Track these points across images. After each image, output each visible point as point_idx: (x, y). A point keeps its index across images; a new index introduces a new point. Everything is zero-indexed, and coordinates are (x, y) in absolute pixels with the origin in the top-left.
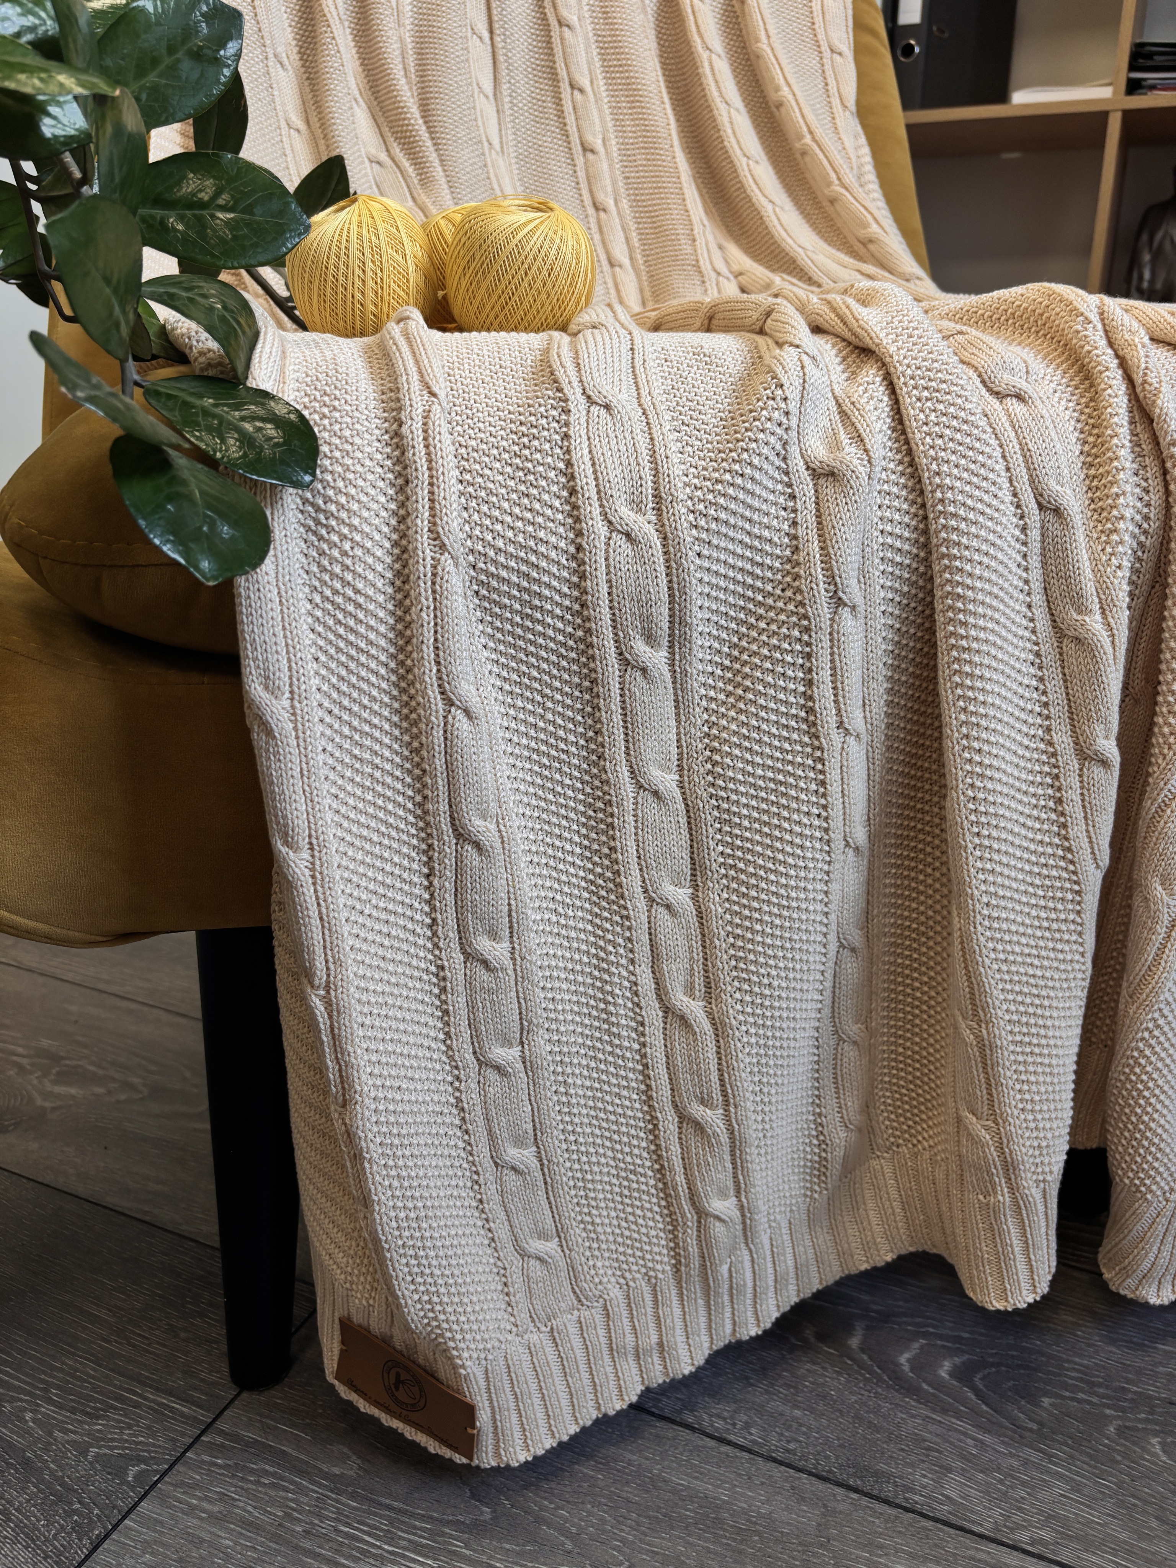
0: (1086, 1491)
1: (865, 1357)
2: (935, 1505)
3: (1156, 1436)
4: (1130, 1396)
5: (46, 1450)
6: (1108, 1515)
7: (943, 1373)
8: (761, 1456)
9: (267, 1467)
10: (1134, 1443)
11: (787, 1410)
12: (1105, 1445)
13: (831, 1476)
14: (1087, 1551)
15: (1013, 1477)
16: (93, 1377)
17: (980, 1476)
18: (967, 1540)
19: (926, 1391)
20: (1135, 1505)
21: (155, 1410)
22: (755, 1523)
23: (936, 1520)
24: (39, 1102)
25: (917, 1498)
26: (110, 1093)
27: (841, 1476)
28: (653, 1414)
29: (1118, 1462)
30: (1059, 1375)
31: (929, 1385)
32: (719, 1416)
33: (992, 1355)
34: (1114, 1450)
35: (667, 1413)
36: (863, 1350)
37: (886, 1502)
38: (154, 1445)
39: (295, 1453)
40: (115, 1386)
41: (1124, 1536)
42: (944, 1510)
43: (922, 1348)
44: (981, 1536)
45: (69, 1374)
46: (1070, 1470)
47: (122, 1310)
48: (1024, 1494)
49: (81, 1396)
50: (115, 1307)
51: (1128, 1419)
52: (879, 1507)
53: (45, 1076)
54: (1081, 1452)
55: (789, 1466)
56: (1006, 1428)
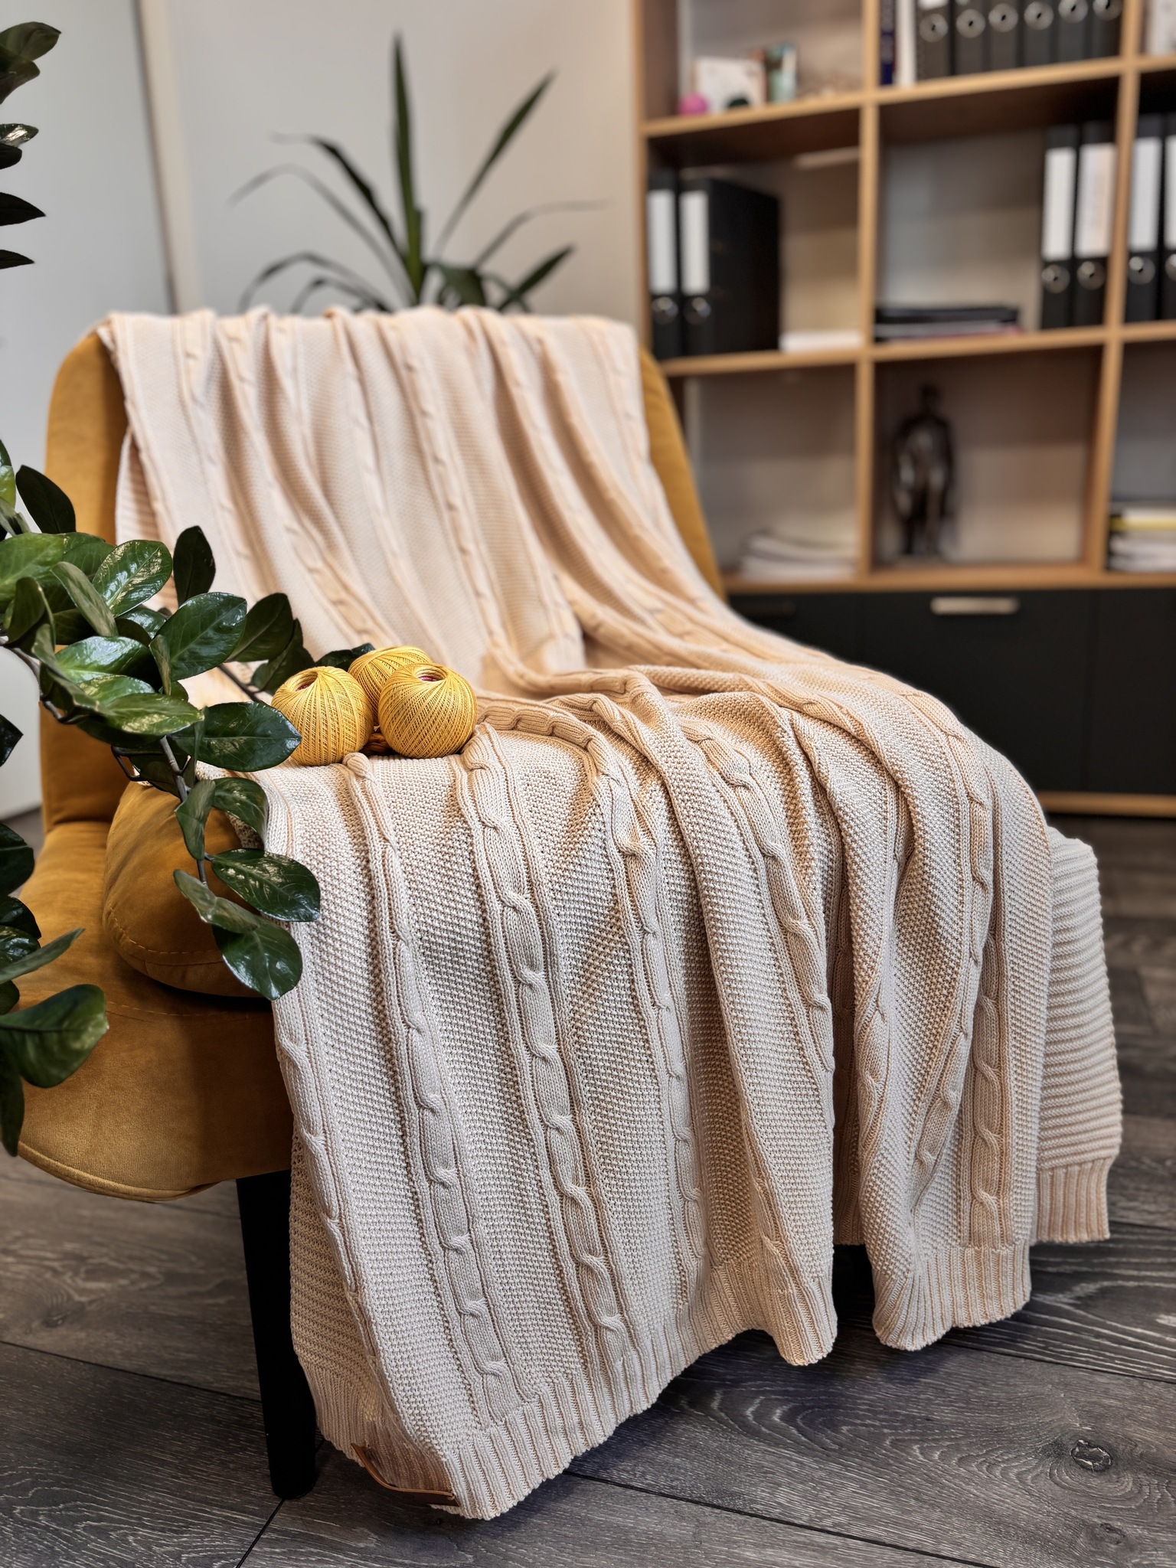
0: (869, 1487)
1: (723, 1415)
2: (771, 1510)
3: (917, 1444)
4: (901, 1418)
5: (151, 1561)
6: (882, 1500)
7: (776, 1419)
8: (654, 1493)
9: (312, 1550)
10: (902, 1451)
11: (670, 1459)
12: (883, 1454)
13: (702, 1500)
14: (868, 1526)
15: (822, 1484)
16: (172, 1505)
17: (800, 1486)
18: (791, 1530)
19: (765, 1434)
20: (901, 1492)
21: (223, 1522)
22: (652, 1539)
23: (771, 1519)
24: (77, 1298)
25: (759, 1507)
26: (133, 1283)
27: (708, 1499)
28: (578, 1476)
29: (891, 1465)
30: (854, 1409)
31: (767, 1428)
32: (624, 1470)
33: (808, 1401)
34: (889, 1457)
35: (588, 1473)
36: (721, 1410)
37: (739, 1512)
38: (228, 1546)
39: (330, 1538)
40: (190, 1509)
41: (893, 1513)
42: (776, 1512)
43: (761, 1402)
44: (800, 1526)
45: (153, 1505)
46: (859, 1474)
47: (182, 1453)
48: (828, 1494)
49: (166, 1519)
50: (176, 1451)
51: (900, 1434)
52: (734, 1516)
53: (76, 1273)
54: (867, 1461)
55: (673, 1497)
56: (819, 1451)
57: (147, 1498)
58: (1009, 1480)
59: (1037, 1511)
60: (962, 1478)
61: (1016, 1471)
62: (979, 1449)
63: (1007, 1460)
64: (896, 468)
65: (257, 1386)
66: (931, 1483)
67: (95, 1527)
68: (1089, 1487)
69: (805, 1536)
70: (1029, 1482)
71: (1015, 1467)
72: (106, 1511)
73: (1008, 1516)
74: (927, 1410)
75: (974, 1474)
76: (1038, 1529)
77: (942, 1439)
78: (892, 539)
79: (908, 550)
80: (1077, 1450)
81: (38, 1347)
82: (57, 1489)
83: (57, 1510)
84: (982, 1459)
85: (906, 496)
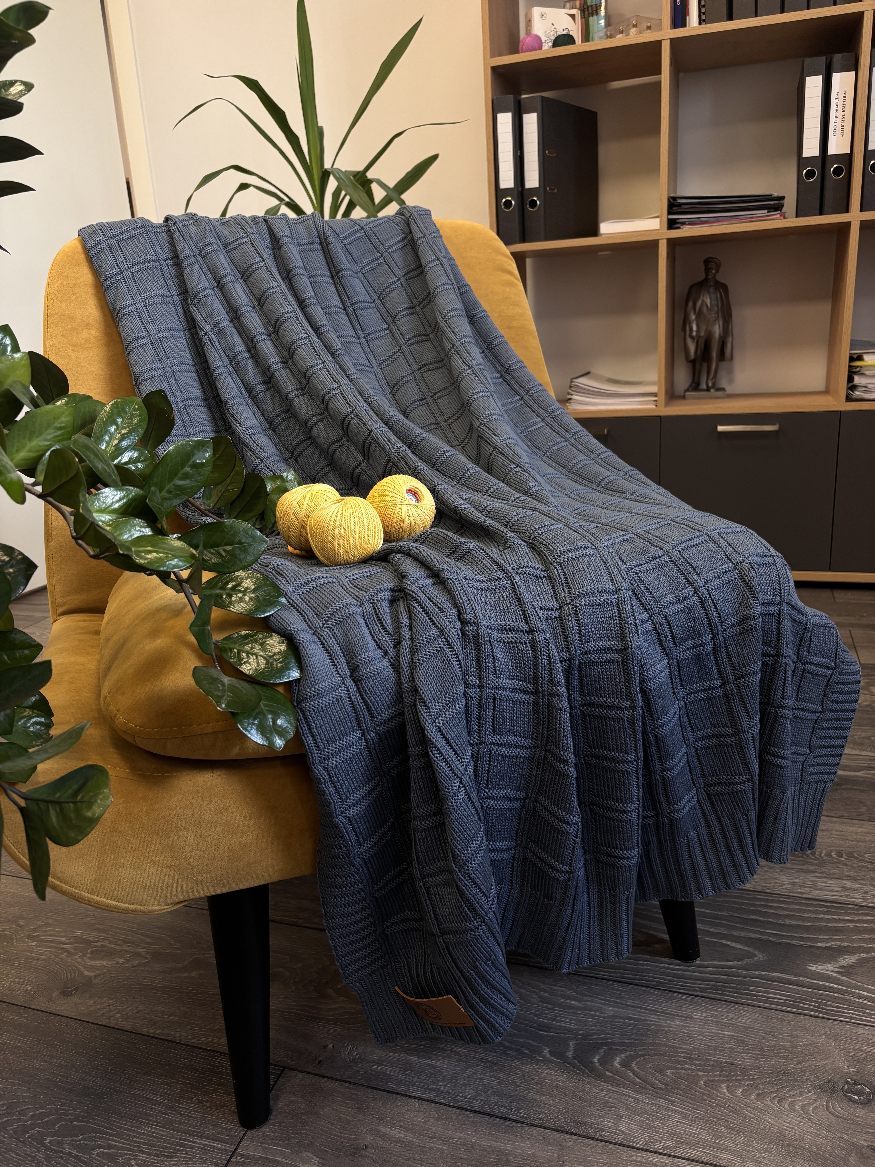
0: (689, 1118)
1: (576, 1062)
2: (615, 1136)
3: (724, 1083)
4: (711, 1063)
6: (700, 1128)
7: (617, 1064)
8: (527, 1124)
10: (714, 1089)
12: (699, 1092)
13: (563, 1129)
14: (690, 1149)
15: (653, 1115)
16: (163, 1135)
17: (637, 1117)
18: (632, 1152)
19: (608, 1075)
20: (714, 1121)
21: (202, 1148)
22: (527, 1160)
23: (616, 1144)
24: (86, 973)
25: (606, 1134)
26: (127, 961)
27: (568, 1128)
28: (468, 1110)
29: (705, 1100)
30: (675, 1056)
31: (609, 1072)
32: (503, 1106)
33: (641, 1050)
34: (703, 1094)
35: (476, 1109)
36: (574, 1058)
37: (591, 1138)
39: (283, 1160)
40: (177, 1138)
41: (708, 1138)
42: (620, 1138)
43: (605, 1052)
44: (639, 1149)
45: (149, 1136)
46: (681, 1108)
47: (169, 1095)
48: (659, 1124)
49: (159, 1147)
50: (165, 1093)
51: (710, 1076)
52: (588, 1141)
53: (84, 955)
54: (687, 1097)
55: (541, 1127)
56: (650, 1090)
57: (144, 1130)
58: (795, 1111)
59: (818, 1136)
60: (760, 1110)
61: (800, 1104)
62: (771, 1086)
63: (794, 1095)
64: (686, 321)
65: (224, 1041)
66: (736, 1114)
67: (107, 1153)
68: (856, 1117)
69: (642, 1157)
70: (811, 1113)
71: (800, 1100)
72: (114, 1141)
73: (796, 1140)
74: (731, 1057)
75: (769, 1106)
76: (819, 1150)
77: (743, 1079)
78: (683, 378)
79: (695, 386)
80: (846, 1087)
81: (58, 1013)
82: (77, 1123)
83: (76, 1141)
84: (774, 1095)
85: (695, 344)
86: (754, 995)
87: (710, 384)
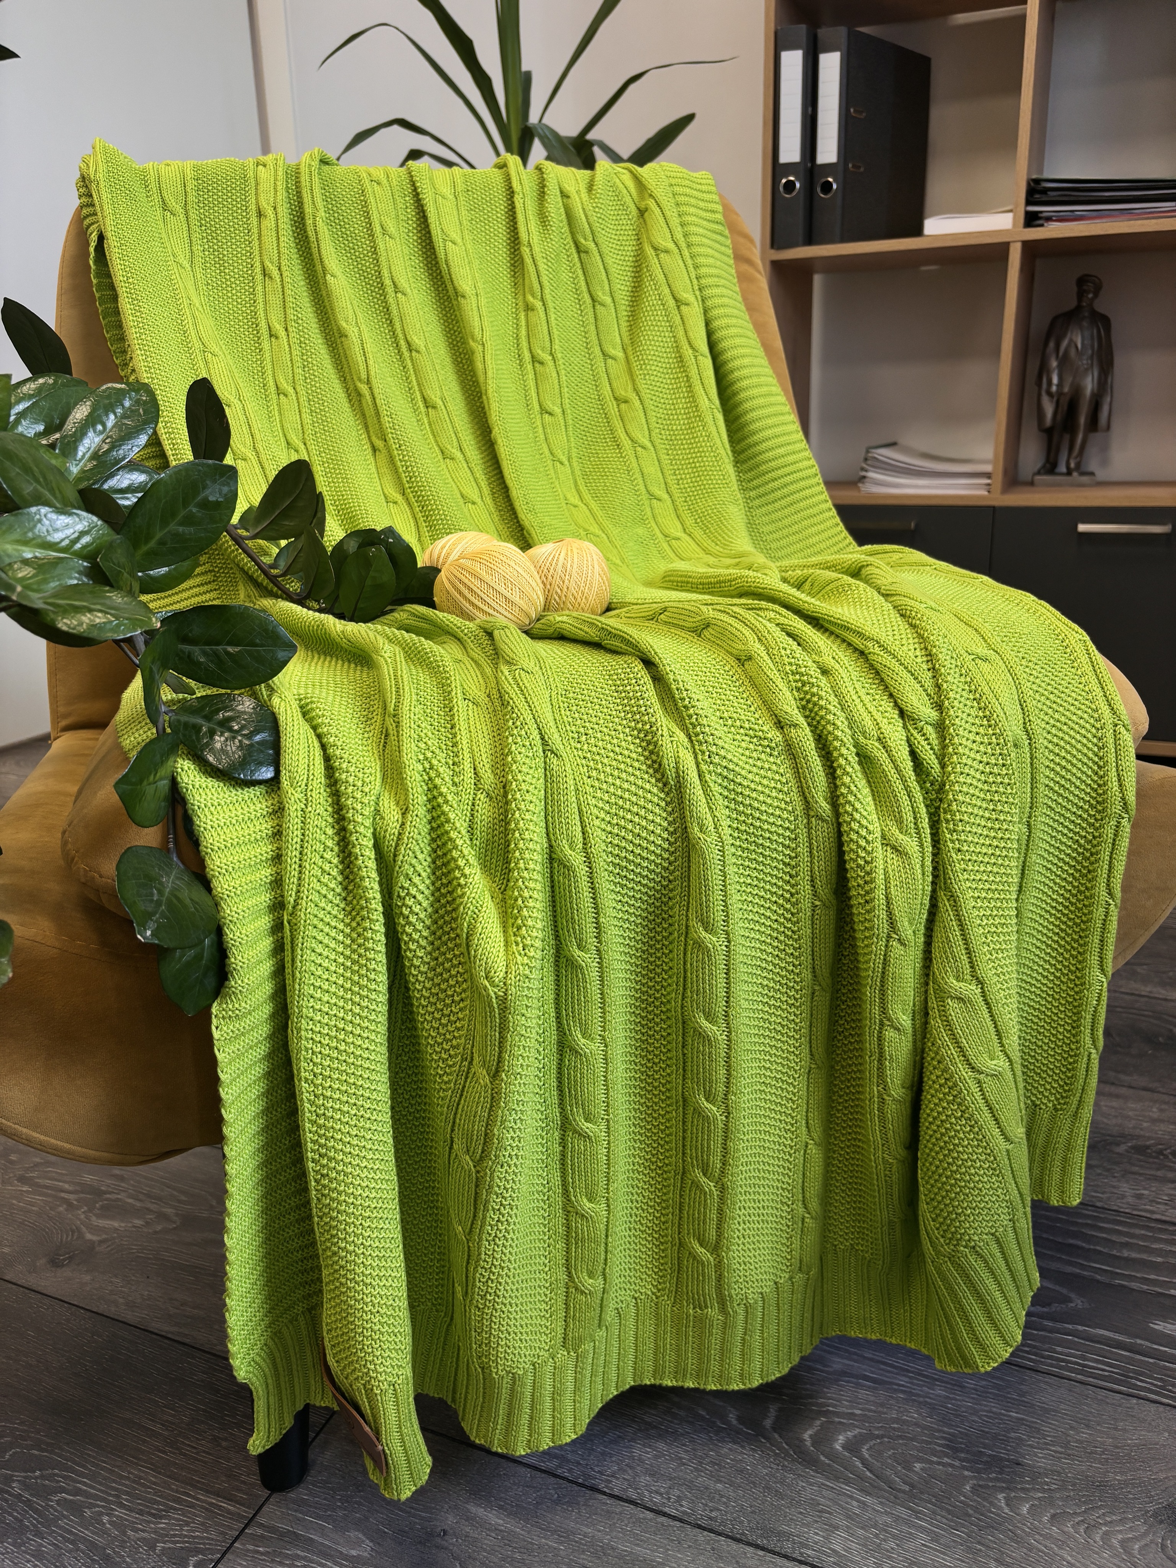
0: (942, 1541)
1: (776, 1436)
2: (824, 1557)
3: (1002, 1492)
4: (984, 1458)
5: (122, 1547)
6: (958, 1559)
7: (838, 1446)
8: (689, 1524)
9: (299, 1552)
10: (984, 1499)
12: (961, 1502)
13: (743, 1538)
15: (886, 1531)
16: (154, 1483)
17: (861, 1532)
19: (824, 1463)
20: (980, 1550)
21: (206, 1509)
24: (89, 1236)
25: (810, 1552)
26: (147, 1224)
27: (752, 1538)
28: (604, 1493)
29: (970, 1516)
30: (930, 1443)
31: (826, 1456)
33: (878, 1428)
34: (968, 1506)
35: (616, 1492)
36: (774, 1429)
37: (786, 1557)
38: (208, 1538)
39: (320, 1540)
40: (172, 1490)
42: (830, 1561)
43: (821, 1425)
45: (134, 1482)
46: (931, 1524)
47: (173, 1424)
48: (893, 1545)
49: (146, 1500)
50: (168, 1421)
51: (982, 1479)
52: (780, 1561)
53: (90, 1210)
54: (942, 1508)
55: (711, 1531)
56: (885, 1491)
57: (129, 1473)
58: (1111, 1547)
60: (1055, 1541)
61: (1120, 1537)
62: (1076, 1504)
63: (1111, 1522)
64: (1043, 370)
66: (1017, 1542)
67: (71, 1501)
70: (1136, 1553)
71: (1120, 1532)
72: (85, 1484)
75: (1070, 1536)
77: (1033, 1489)
78: (1032, 455)
79: (1050, 468)
81: (39, 1289)
82: (36, 1452)
83: (31, 1478)
84: (1080, 1518)
85: (1054, 405)
86: (1063, 1361)
87: (1072, 465)
